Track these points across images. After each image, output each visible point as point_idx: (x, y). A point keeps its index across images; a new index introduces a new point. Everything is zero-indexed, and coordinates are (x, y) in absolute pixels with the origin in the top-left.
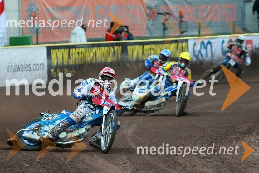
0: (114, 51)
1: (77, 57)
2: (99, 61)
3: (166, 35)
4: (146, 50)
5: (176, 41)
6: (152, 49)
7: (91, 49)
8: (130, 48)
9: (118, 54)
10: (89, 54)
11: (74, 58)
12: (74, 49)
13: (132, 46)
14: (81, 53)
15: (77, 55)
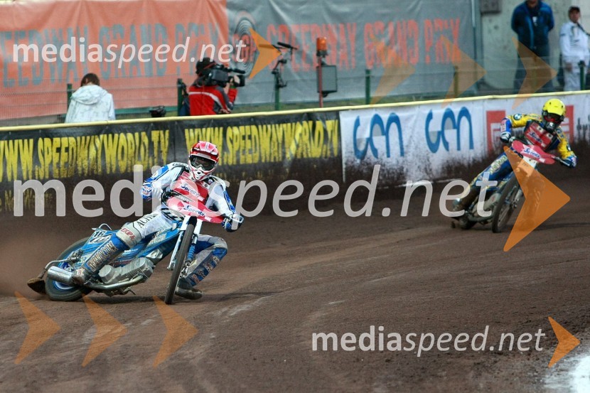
0: (151, 143)
1: (56, 160)
2: (111, 169)
3: (281, 101)
4: (232, 141)
5: (310, 117)
6: (247, 138)
7: (93, 137)
8: (190, 134)
9: (160, 152)
10: (86, 151)
11: (48, 161)
12: (47, 140)
13: (197, 131)
14: (67, 149)
15: (56, 156)
